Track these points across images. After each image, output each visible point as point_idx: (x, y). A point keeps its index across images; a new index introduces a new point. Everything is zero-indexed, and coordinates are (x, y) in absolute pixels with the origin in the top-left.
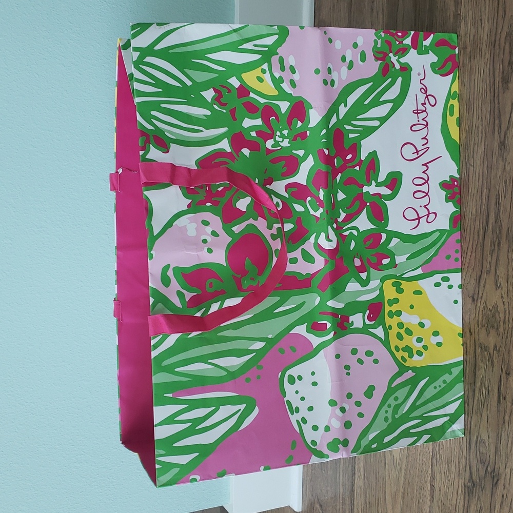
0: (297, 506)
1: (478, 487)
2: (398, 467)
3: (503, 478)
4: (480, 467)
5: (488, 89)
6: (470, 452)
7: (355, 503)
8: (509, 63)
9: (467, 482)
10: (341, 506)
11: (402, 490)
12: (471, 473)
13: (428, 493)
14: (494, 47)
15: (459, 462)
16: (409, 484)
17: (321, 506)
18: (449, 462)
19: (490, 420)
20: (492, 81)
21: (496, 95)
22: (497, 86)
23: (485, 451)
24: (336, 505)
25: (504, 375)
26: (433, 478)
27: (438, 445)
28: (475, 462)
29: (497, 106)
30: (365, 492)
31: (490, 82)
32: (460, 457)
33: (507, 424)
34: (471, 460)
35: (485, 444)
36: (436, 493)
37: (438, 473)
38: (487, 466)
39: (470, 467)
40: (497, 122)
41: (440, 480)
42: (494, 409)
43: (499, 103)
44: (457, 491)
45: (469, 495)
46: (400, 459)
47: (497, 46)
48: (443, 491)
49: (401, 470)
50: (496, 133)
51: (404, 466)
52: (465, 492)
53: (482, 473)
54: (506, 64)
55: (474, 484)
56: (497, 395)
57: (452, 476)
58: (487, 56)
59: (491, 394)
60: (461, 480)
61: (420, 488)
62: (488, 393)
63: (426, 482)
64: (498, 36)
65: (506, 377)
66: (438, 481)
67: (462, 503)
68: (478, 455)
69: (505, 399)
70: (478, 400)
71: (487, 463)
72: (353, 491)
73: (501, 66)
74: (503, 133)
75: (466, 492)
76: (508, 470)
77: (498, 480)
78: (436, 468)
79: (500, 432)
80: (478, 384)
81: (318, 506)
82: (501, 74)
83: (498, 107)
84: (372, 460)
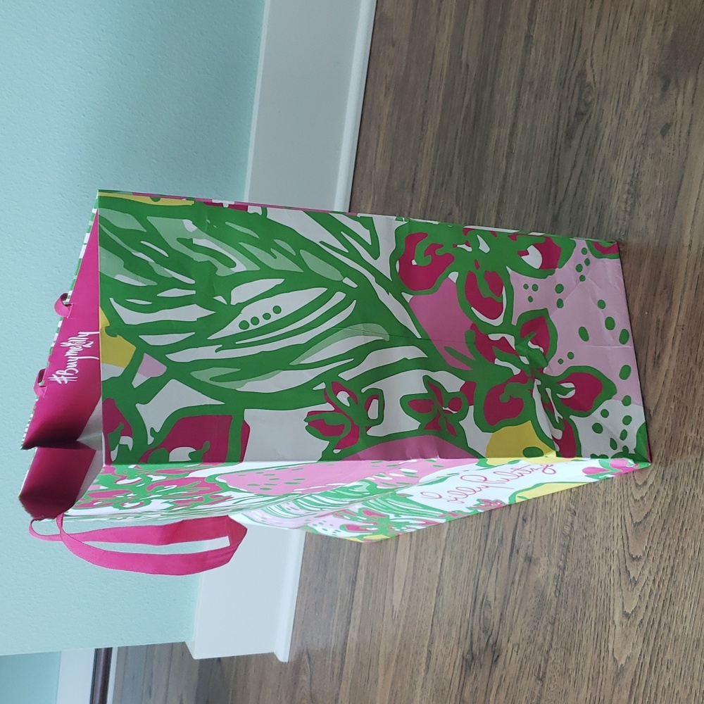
0: (283, 655)
1: (477, 661)
2: (396, 622)
3: (504, 654)
4: (482, 635)
5: (549, 144)
6: (473, 615)
7: (346, 660)
8: (576, 114)
9: (466, 652)
10: (330, 662)
11: (396, 652)
12: (472, 643)
13: (424, 660)
14: (563, 88)
15: (461, 626)
16: (405, 645)
17: (309, 658)
18: (451, 624)
19: (498, 577)
20: (555, 134)
21: (557, 153)
22: (559, 141)
23: (489, 617)
24: (325, 660)
25: (520, 521)
26: (432, 642)
27: (441, 600)
28: (478, 628)
29: (556, 167)
30: (358, 648)
31: (553, 134)
32: (463, 620)
33: (516, 586)
34: (474, 625)
35: (491, 607)
36: (433, 661)
37: (437, 637)
38: (490, 637)
39: (472, 635)
40: (553, 189)
41: (439, 647)
42: (506, 563)
43: (558, 164)
44: (455, 663)
45: (466, 671)
46: (399, 611)
47: (566, 88)
48: (440, 659)
49: (399, 626)
50: (551, 203)
51: (402, 621)
52: (462, 666)
53: (483, 644)
54: (573, 113)
55: (473, 658)
56: (510, 545)
57: (452, 643)
58: (554, 99)
59: (504, 542)
60: (460, 649)
61: (417, 653)
62: (501, 541)
63: (423, 646)
64: (569, 75)
65: (523, 525)
66: (436, 646)
67: (458, 679)
68: (482, 620)
69: (518, 552)
70: (489, 550)
71: (489, 633)
72: (345, 644)
73: (567, 114)
74: (558, 204)
75: (464, 665)
76: (510, 645)
77: (498, 656)
78: (436, 630)
79: (508, 595)
80: (492, 528)
81: (305, 657)
82: (565, 126)
83: (558, 169)
84: (370, 608)
